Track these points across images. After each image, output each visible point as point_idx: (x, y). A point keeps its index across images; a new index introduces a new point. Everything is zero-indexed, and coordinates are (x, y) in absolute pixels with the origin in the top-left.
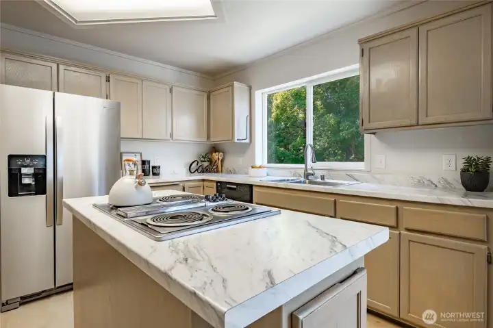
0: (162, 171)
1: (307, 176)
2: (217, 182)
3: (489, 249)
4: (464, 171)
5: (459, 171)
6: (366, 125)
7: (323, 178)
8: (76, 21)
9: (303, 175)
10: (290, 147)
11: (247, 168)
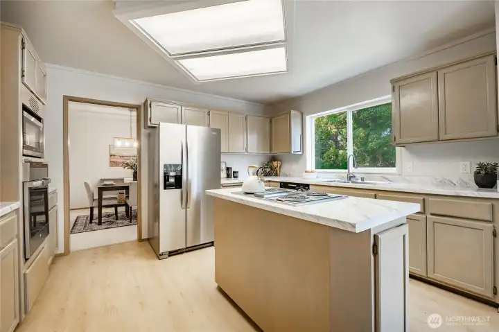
0: (239, 174)
1: (350, 178)
2: (281, 183)
3: (494, 227)
4: (477, 174)
5: (473, 173)
6: (398, 141)
7: (363, 179)
8: (198, 80)
9: (346, 178)
10: (325, 155)
11: (302, 173)
